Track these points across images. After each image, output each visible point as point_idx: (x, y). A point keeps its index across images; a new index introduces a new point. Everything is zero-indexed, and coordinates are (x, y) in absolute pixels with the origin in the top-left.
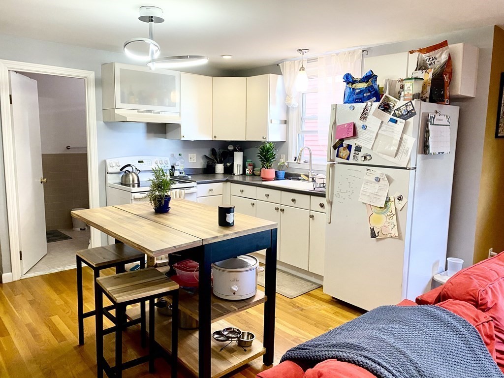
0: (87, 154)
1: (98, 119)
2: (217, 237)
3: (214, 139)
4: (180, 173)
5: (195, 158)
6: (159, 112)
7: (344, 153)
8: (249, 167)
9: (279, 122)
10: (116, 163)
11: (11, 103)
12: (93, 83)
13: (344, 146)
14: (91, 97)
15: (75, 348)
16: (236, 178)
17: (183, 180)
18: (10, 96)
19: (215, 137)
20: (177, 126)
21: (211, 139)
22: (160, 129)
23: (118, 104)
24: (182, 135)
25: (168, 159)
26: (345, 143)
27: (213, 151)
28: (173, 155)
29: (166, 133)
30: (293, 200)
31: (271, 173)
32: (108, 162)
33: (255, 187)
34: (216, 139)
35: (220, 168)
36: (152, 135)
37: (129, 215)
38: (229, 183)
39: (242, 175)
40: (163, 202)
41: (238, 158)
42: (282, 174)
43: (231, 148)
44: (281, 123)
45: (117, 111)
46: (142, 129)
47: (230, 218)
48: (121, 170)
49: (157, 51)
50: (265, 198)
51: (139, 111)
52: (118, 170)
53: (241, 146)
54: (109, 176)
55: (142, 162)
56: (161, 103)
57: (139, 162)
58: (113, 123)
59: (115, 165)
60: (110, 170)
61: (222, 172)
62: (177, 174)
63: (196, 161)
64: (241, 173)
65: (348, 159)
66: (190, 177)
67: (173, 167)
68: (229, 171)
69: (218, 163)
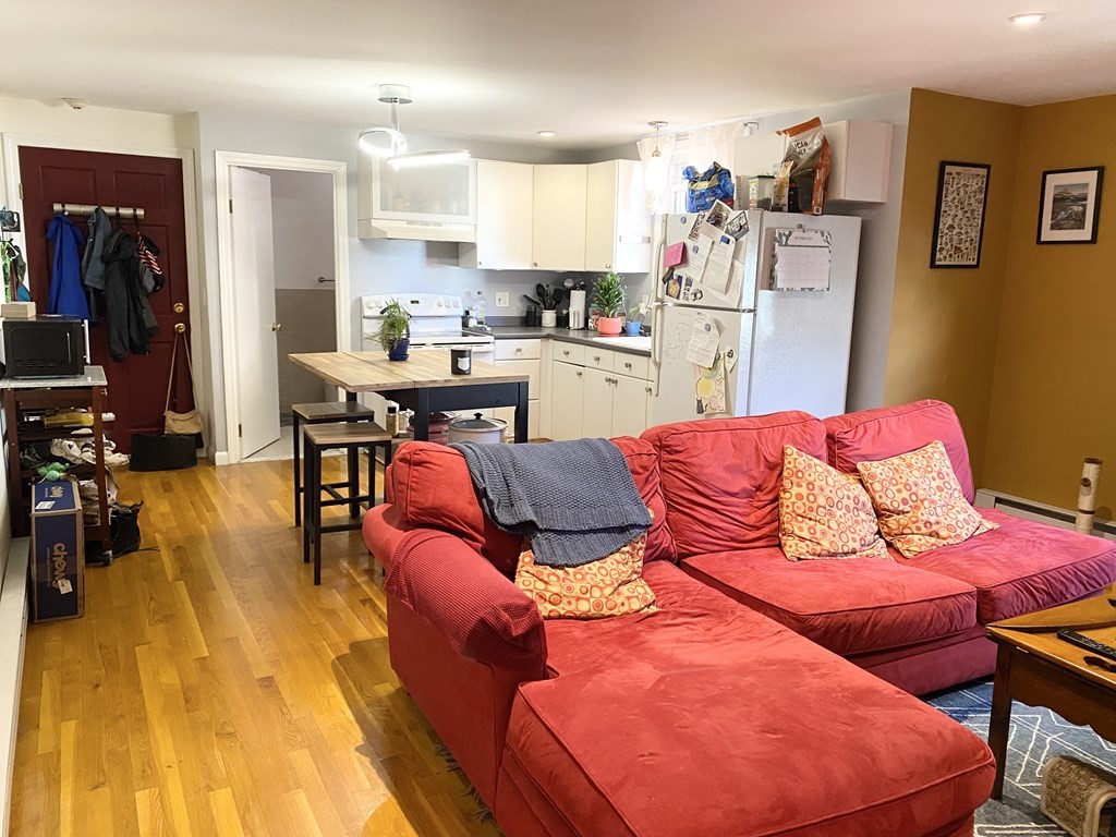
0: (334, 291)
1: (350, 235)
3: (534, 268)
4: (479, 323)
5: (507, 299)
6: (440, 225)
7: (674, 288)
8: (593, 317)
9: (640, 241)
10: (376, 303)
11: (231, 212)
12: (344, 180)
13: (675, 277)
14: (341, 200)
16: (572, 334)
17: (480, 331)
18: (231, 201)
19: (536, 265)
20: (472, 246)
21: (529, 268)
22: (450, 252)
23: (376, 211)
24: (479, 260)
25: (459, 299)
26: (677, 272)
27: (539, 288)
28: (468, 294)
29: (457, 257)
30: (628, 366)
32: (364, 299)
34: (538, 268)
35: (549, 317)
36: (436, 260)
38: (551, 341)
39: (582, 329)
41: (578, 299)
43: (569, 284)
44: (643, 242)
45: (374, 223)
46: (419, 252)
47: (464, 364)
48: (382, 313)
51: (409, 222)
52: (378, 314)
53: (586, 280)
54: (364, 320)
55: (418, 302)
56: (446, 211)
57: (412, 302)
58: (373, 242)
59: (375, 304)
60: (367, 313)
61: (553, 324)
62: (473, 323)
63: (508, 304)
64: (582, 325)
65: (678, 298)
66: (489, 329)
67: (467, 313)
68: (562, 322)
69: (546, 309)
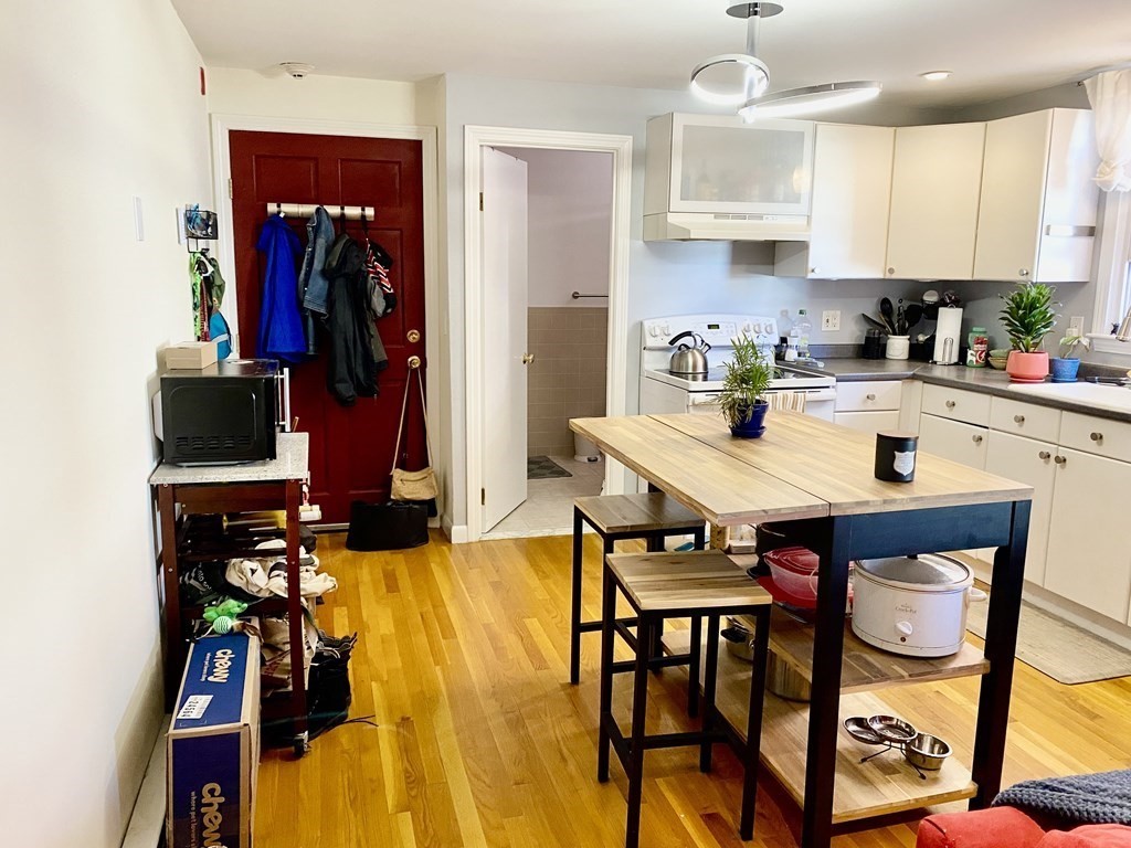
0: (607, 309)
1: (633, 236)
2: (866, 503)
3: (888, 276)
4: (799, 355)
5: (838, 321)
6: (760, 217)
8: (977, 347)
9: (1070, 231)
10: (663, 330)
11: (481, 209)
12: (627, 160)
14: (624, 191)
15: (563, 686)
16: (938, 372)
17: (803, 370)
18: (481, 194)
19: (891, 271)
20: (802, 246)
21: (881, 276)
22: (762, 255)
23: (676, 203)
24: (811, 266)
25: (773, 321)
27: (885, 306)
28: (784, 313)
29: (773, 264)
30: (1096, 437)
31: (1039, 363)
32: (647, 324)
33: (987, 397)
34: (894, 276)
35: (898, 346)
36: (743, 267)
37: (678, 436)
38: (919, 384)
39: (955, 364)
40: (750, 413)
41: (949, 323)
42: (1069, 368)
43: (931, 297)
44: (1076, 235)
45: (671, 218)
46: (720, 258)
47: (903, 462)
48: (672, 343)
49: (760, 80)
50: (1014, 426)
51: (717, 215)
52: (665, 342)
53: (959, 293)
54: (645, 353)
55: (717, 327)
56: (769, 197)
57: (710, 327)
58: (665, 245)
59: (661, 330)
60: (650, 342)
61: (905, 355)
62: (791, 355)
63: (842, 328)
64: (955, 359)
66: (821, 365)
67: (784, 340)
68: (922, 353)
69: (895, 334)
